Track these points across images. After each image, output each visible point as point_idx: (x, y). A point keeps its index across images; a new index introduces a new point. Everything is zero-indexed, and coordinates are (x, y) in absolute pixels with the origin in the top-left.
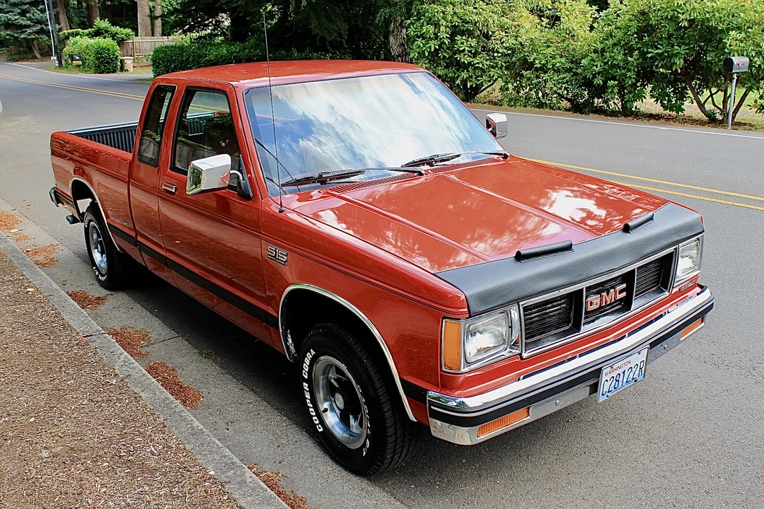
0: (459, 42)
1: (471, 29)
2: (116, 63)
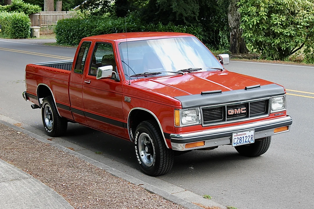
0: (274, 18)
1: (282, 9)
2: (28, 31)
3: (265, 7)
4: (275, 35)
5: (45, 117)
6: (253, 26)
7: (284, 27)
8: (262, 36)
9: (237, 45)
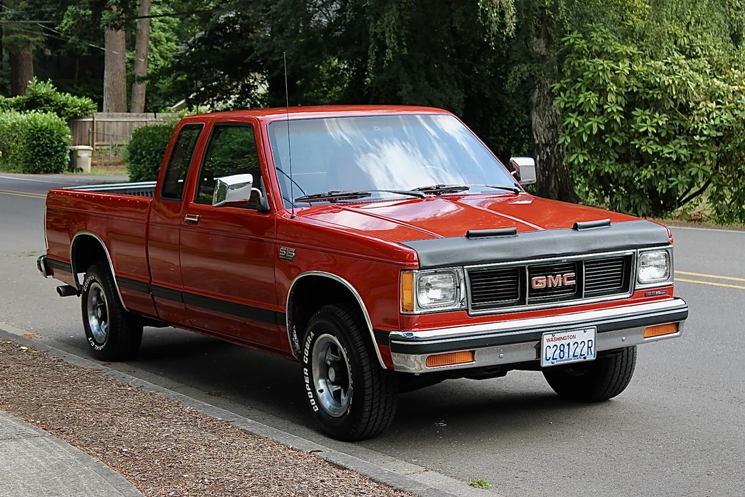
0: (639, 120)
1: (659, 97)
2: (63, 157)
3: (618, 94)
4: (643, 160)
5: (90, 312)
6: (590, 136)
7: (664, 141)
8: (611, 160)
9: (553, 185)
